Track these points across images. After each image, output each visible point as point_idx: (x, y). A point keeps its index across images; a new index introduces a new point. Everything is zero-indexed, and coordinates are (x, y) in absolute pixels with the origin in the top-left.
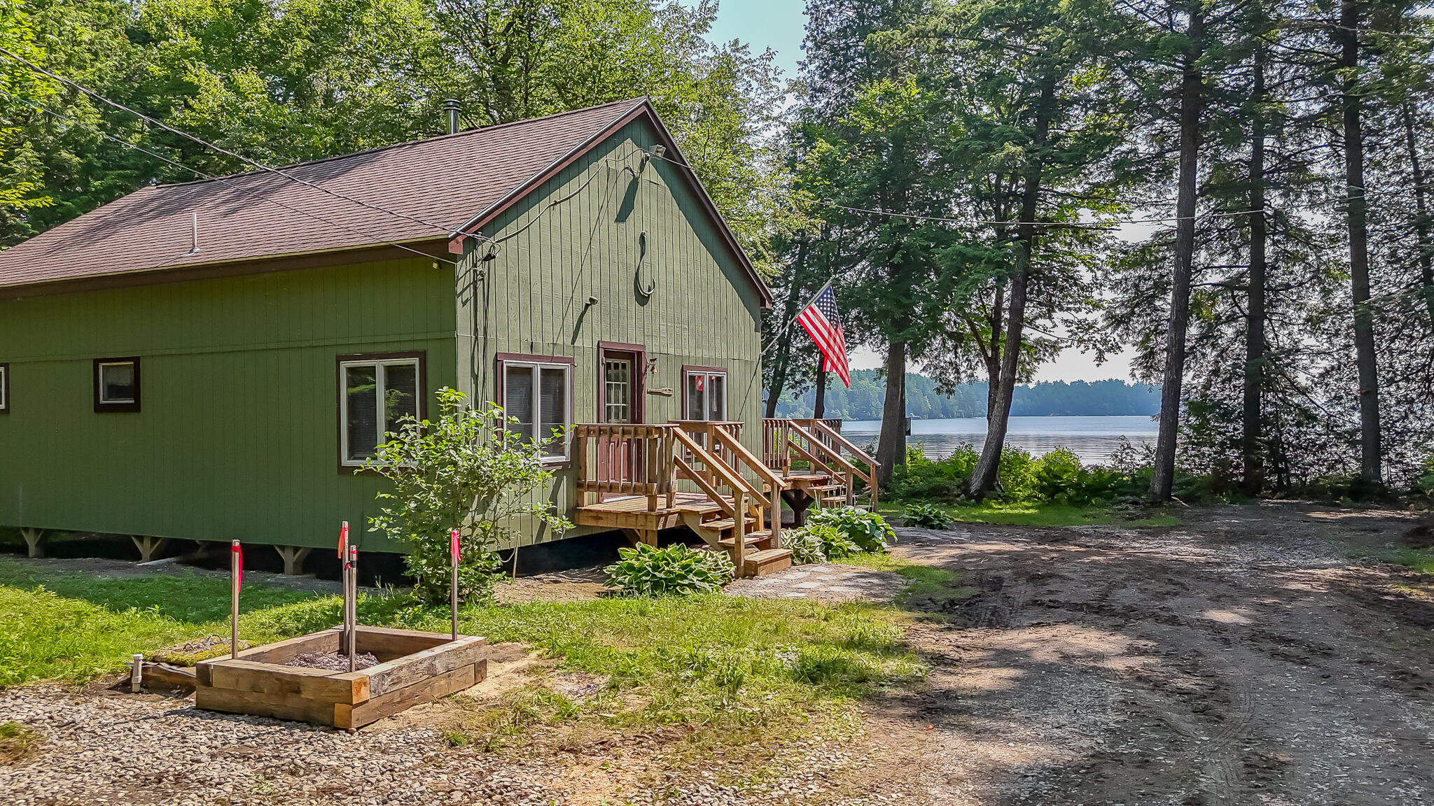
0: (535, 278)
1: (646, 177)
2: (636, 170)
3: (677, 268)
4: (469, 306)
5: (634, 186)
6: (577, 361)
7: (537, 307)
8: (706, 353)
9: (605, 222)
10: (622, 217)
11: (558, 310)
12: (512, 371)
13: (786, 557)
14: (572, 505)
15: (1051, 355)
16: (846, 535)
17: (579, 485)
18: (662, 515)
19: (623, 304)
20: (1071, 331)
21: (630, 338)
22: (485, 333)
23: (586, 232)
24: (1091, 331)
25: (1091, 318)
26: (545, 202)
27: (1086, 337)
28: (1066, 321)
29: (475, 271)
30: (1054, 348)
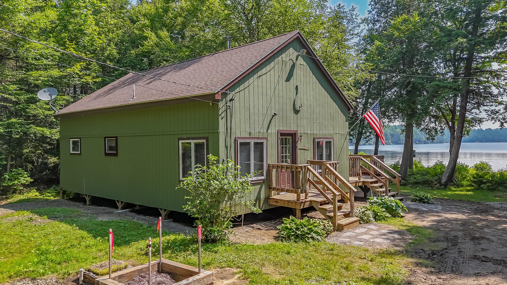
0: (252, 107)
1: (298, 62)
2: (294, 60)
3: (312, 98)
4: (224, 119)
5: (293, 66)
6: (269, 138)
7: (252, 118)
8: (324, 132)
9: (281, 82)
10: (288, 80)
11: (261, 119)
12: (241, 144)
13: (357, 221)
14: (267, 196)
15: (479, 124)
16: (384, 210)
17: (270, 188)
18: (302, 203)
19: (288, 114)
20: (488, 114)
21: (292, 128)
22: (231, 129)
23: (273, 86)
24: (498, 114)
25: (497, 109)
26: (256, 76)
28: (486, 110)
29: (227, 105)
30: (480, 121)
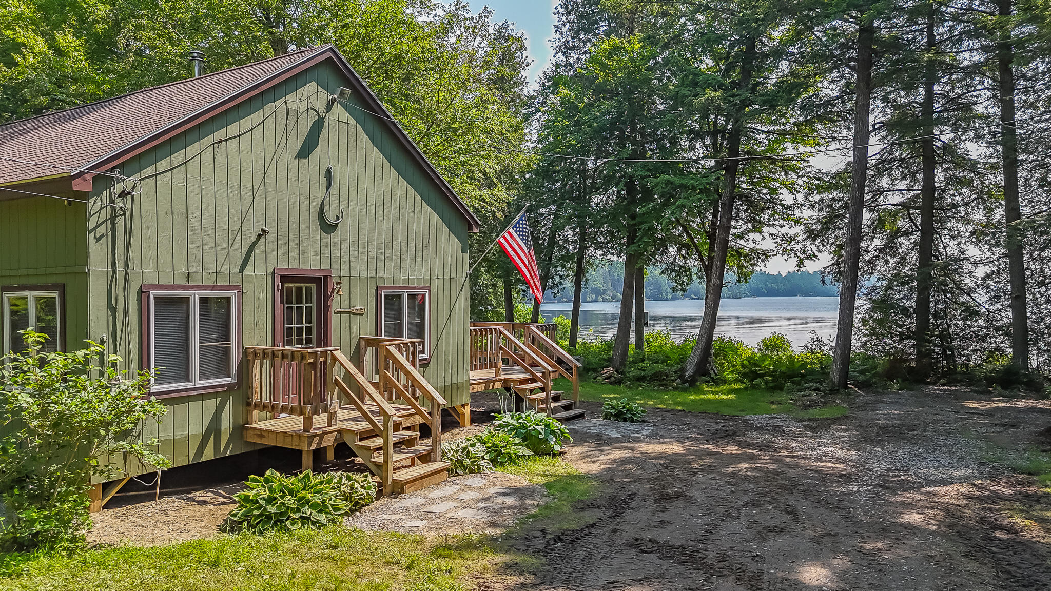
0: (194, 212)
1: (333, 116)
2: (322, 110)
3: (371, 199)
4: (105, 241)
5: (318, 125)
6: (248, 288)
7: (195, 239)
8: (405, 275)
9: (284, 157)
10: (305, 152)
11: (223, 241)
12: (158, 300)
13: (442, 471)
14: (241, 421)
16: (517, 440)
17: (248, 404)
18: (316, 436)
19: (305, 234)
20: (777, 243)
21: (315, 264)
22: (127, 265)
23: (259, 167)
24: (793, 243)
25: (792, 232)
26: (208, 140)
27: (789, 248)
28: (772, 235)
29: (113, 208)
